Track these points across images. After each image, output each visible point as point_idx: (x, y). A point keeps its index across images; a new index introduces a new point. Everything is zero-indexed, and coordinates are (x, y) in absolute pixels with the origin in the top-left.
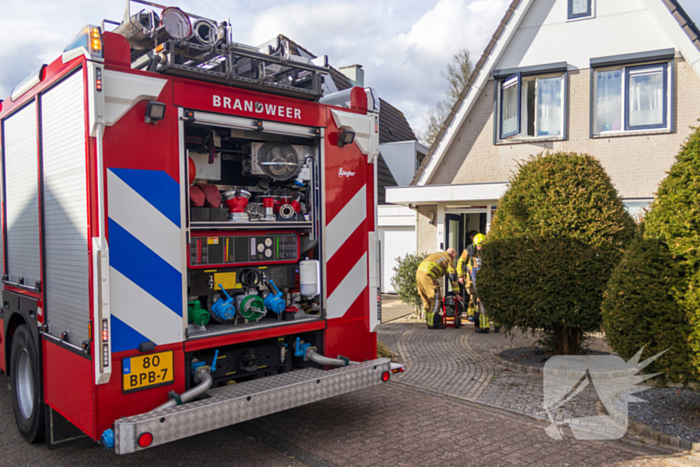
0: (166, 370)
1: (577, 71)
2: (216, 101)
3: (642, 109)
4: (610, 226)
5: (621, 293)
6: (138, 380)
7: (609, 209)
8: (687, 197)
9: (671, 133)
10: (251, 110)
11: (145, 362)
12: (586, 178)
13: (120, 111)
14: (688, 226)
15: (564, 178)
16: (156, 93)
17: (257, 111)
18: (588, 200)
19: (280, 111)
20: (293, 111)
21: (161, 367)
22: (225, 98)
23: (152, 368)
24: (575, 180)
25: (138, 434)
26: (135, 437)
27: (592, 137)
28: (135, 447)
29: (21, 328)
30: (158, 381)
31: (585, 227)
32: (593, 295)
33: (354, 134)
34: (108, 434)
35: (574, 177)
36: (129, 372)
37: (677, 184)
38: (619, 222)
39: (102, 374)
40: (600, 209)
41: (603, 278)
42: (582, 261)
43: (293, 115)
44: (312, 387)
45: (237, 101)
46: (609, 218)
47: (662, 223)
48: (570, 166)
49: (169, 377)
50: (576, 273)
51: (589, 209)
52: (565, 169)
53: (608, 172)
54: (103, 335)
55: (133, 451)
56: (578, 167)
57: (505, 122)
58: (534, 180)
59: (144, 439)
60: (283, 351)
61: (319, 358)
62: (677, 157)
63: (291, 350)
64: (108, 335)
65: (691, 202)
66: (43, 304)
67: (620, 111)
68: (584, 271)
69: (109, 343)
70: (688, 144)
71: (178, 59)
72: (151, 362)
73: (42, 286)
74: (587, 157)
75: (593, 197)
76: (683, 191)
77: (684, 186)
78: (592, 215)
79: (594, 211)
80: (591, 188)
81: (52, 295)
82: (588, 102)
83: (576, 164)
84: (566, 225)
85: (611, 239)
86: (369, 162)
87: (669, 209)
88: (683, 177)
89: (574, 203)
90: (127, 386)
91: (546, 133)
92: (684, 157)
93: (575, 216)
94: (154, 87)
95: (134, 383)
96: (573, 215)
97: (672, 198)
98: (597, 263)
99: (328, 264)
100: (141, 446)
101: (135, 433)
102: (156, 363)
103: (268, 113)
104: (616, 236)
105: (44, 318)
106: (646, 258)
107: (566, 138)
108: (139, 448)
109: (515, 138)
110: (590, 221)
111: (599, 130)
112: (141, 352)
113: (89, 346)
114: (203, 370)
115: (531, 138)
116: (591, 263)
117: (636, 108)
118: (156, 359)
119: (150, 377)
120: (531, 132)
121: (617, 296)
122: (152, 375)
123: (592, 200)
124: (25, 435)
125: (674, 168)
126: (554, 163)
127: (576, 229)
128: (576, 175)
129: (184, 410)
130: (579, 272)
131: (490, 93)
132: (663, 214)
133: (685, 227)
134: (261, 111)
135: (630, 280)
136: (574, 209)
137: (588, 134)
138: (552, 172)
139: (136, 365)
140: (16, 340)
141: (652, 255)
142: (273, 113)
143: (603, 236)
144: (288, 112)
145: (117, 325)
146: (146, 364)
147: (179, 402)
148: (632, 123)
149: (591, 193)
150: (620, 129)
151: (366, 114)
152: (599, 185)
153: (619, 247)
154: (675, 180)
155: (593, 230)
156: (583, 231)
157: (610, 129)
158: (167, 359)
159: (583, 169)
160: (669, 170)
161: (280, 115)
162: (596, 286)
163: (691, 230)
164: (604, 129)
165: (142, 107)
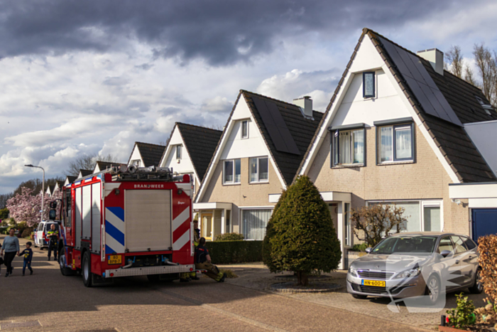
0: (119, 260)
1: (370, 128)
2: (135, 186)
6: (112, 262)
13: (108, 193)
16: (118, 187)
23: (116, 259)
27: (377, 165)
29: (86, 252)
34: (104, 274)
36: (110, 259)
39: (103, 258)
49: (120, 262)
54: (103, 249)
55: (109, 277)
59: (112, 274)
60: (157, 259)
61: (169, 262)
63: (160, 260)
64: (104, 249)
66: (91, 244)
69: (105, 251)
71: (123, 178)
73: (91, 238)
81: (93, 241)
90: (109, 263)
94: (117, 185)
100: (111, 276)
101: (109, 273)
105: (91, 248)
107: (365, 165)
111: (381, 161)
112: (113, 254)
113: (100, 252)
114: (130, 261)
118: (117, 257)
122: (116, 261)
124: (86, 285)
129: (123, 270)
131: (329, 139)
137: (375, 163)
139: (111, 257)
140: (84, 256)
145: (107, 247)
146: (114, 258)
147: (122, 268)
148: (398, 157)
150: (391, 160)
158: (120, 257)
164: (384, 160)
165: (115, 190)
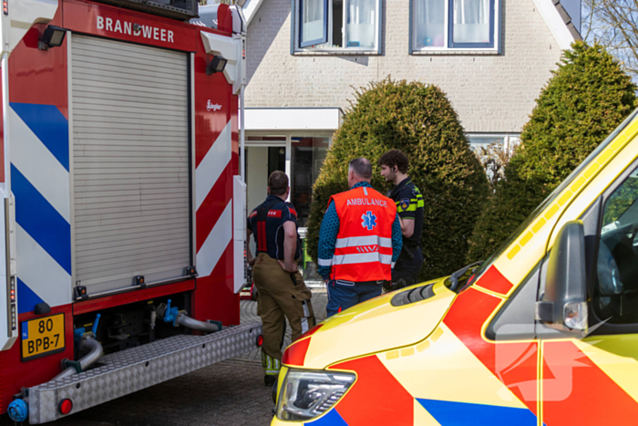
0: (58, 335)
2: (100, 22)
3: (466, 22)
4: (461, 169)
5: (491, 240)
6: (35, 346)
7: (459, 150)
8: (551, 143)
9: (498, 55)
10: (130, 33)
11: (41, 326)
12: (435, 114)
14: (553, 172)
15: (413, 112)
16: (51, 15)
17: (135, 34)
18: (438, 139)
19: (155, 34)
20: (166, 33)
21: (54, 332)
22: (108, 19)
23: (46, 334)
24: (425, 116)
25: (59, 400)
26: (56, 404)
27: (411, 53)
28: (57, 415)
30: (52, 348)
31: (436, 170)
32: (446, 246)
33: (226, 61)
35: (423, 112)
36: (27, 338)
37: (541, 130)
38: (469, 165)
39: (10, 338)
40: (450, 149)
41: (456, 227)
42: (435, 209)
43: (166, 37)
44: (199, 352)
45: (118, 22)
46: (460, 161)
47: (529, 169)
48: (418, 99)
49: (61, 344)
50: (429, 223)
51: (439, 149)
52: (413, 101)
53: (455, 106)
54: (11, 294)
55: (55, 419)
56: (427, 100)
57: (306, 26)
58: (378, 113)
60: (154, 316)
62: (539, 101)
64: (15, 294)
65: (554, 149)
67: (443, 22)
68: (437, 219)
69: (16, 303)
70: (549, 88)
72: (45, 326)
74: (435, 88)
75: (443, 136)
76: (547, 137)
77: (547, 131)
78: (444, 156)
79: (444, 152)
80: (441, 125)
82: (407, 9)
83: (424, 96)
84: (417, 167)
85: (462, 183)
86: (234, 93)
87: (534, 155)
88: (546, 123)
89: (424, 143)
90: (26, 354)
91: (357, 44)
92: (546, 101)
93: (426, 158)
95: (31, 349)
96: (423, 156)
97: (536, 143)
98: (450, 211)
99: (197, 213)
100: (62, 413)
101: (57, 398)
102: (49, 327)
103: (145, 36)
104: (466, 180)
106: (515, 204)
107: (381, 53)
108: (61, 416)
109: (318, 47)
110: (441, 164)
111: (419, 46)
112: (37, 314)
114: (87, 337)
115: (336, 49)
116: (443, 211)
117: (460, 22)
118: (50, 323)
119: (45, 343)
120: (337, 40)
121: (487, 243)
122: (46, 341)
123: (442, 139)
125: (535, 111)
126: (401, 95)
127: (427, 172)
128: (424, 108)
129: (85, 379)
130: (432, 221)
132: (529, 160)
133: (550, 173)
134: (139, 34)
135: (500, 227)
136: (425, 149)
137: (407, 50)
138: (400, 106)
139: (33, 329)
141: (520, 201)
142: (149, 37)
143: (454, 180)
144: (163, 35)
145: (22, 289)
147: (79, 370)
148: (456, 39)
149: (440, 130)
150: (443, 45)
151: (231, 36)
152: (449, 122)
153: (470, 193)
154: (539, 126)
155: (444, 173)
156: (435, 174)
157: (432, 45)
159: (431, 102)
160: (532, 115)
161: (155, 38)
162: (449, 236)
163: (555, 176)
164: (425, 44)
